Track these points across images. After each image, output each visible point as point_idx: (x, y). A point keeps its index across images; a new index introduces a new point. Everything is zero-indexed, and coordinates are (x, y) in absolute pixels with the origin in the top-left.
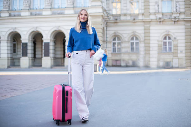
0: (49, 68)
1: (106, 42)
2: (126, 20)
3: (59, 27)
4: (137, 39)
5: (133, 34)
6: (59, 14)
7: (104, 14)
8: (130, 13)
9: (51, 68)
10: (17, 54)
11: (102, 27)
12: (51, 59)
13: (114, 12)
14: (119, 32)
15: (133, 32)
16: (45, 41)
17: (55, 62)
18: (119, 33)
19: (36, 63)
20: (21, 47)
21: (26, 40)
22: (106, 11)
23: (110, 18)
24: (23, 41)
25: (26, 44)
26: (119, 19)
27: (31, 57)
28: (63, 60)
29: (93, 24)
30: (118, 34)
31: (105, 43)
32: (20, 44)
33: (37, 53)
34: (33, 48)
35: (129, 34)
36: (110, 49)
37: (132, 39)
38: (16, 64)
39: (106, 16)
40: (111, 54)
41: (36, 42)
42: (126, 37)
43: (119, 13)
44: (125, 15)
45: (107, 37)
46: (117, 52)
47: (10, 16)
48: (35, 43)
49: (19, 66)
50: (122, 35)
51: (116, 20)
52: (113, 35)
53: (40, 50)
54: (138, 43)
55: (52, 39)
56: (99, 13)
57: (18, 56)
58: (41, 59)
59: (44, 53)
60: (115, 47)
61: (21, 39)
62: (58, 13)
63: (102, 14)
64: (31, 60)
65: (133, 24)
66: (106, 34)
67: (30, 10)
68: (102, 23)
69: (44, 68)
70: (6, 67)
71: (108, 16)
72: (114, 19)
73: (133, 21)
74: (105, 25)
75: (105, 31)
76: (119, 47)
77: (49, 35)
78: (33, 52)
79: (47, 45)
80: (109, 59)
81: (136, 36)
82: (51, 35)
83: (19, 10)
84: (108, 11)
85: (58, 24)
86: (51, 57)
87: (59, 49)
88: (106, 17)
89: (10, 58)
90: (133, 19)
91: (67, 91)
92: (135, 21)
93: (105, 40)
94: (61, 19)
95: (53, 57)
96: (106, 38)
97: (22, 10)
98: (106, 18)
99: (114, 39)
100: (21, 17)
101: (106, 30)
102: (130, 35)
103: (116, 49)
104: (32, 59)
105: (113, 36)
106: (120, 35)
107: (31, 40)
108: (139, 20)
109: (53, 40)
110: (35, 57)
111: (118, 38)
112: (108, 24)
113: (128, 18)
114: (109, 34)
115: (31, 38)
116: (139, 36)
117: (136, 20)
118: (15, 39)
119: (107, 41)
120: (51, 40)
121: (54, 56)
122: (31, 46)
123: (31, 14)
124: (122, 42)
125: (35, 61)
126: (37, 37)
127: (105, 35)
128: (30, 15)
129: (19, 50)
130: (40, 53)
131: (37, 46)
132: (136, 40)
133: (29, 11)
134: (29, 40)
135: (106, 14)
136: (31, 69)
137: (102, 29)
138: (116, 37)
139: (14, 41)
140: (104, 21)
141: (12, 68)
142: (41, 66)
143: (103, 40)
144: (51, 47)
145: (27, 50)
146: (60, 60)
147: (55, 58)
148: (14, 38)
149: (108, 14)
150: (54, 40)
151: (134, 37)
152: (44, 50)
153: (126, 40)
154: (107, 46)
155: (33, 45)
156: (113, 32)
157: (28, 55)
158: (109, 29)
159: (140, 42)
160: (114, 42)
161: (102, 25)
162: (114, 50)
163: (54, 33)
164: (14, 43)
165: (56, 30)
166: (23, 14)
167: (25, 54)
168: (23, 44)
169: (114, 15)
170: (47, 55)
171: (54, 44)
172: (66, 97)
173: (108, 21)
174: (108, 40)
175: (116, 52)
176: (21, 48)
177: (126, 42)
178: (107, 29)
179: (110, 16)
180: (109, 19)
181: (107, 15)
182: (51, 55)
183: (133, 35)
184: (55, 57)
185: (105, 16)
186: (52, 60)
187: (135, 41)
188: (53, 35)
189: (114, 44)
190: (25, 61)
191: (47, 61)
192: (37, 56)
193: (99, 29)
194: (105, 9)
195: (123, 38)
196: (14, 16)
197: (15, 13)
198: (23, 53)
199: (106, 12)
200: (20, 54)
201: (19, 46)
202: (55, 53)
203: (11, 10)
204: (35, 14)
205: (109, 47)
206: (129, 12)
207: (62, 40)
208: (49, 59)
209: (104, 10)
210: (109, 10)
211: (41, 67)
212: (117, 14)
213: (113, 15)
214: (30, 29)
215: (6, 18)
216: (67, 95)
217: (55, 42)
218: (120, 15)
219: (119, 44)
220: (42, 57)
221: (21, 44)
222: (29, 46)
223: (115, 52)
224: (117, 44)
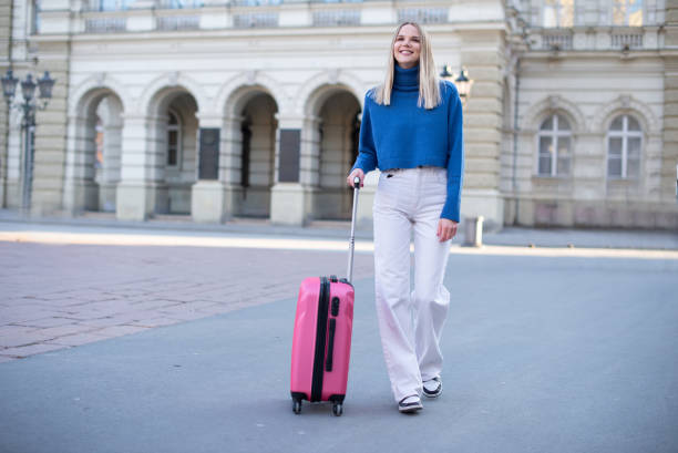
0: (295, 226)
1: (515, 136)
2: (595, 51)
3: (339, 71)
4: (634, 124)
5: (619, 105)
6: (340, 23)
7: (509, 24)
8: (609, 24)
9: (305, 224)
10: (181, 170)
11: (499, 75)
12: (306, 192)
13: (549, 20)
14: (565, 95)
15: (620, 99)
16: (283, 125)
17: (318, 204)
18: (565, 101)
19: (249, 204)
20: (198, 144)
21: (215, 117)
22: (516, 13)
23: (533, 42)
24: (204, 123)
25: (215, 133)
26: (565, 48)
27: (233, 183)
28: (348, 197)
29: (469, 65)
30: (561, 105)
31: (511, 136)
32: (195, 134)
33: (253, 167)
34: (239, 149)
35: (602, 104)
36: (527, 161)
37: (617, 124)
38: (175, 206)
39: (518, 35)
40: (534, 179)
41: (252, 128)
42: (590, 118)
43: (567, 22)
44: (591, 31)
45: (520, 113)
46: (554, 173)
47: (161, 27)
48: (246, 131)
49: (188, 213)
50: (579, 111)
51: (557, 49)
52: (542, 107)
53: (266, 155)
54: (637, 140)
55: (312, 117)
56: (491, 22)
57: (185, 178)
58: (268, 189)
59: (280, 169)
60: (545, 155)
61: (198, 115)
62: (337, 19)
63: (502, 26)
64: (230, 194)
65: (621, 65)
66: (517, 103)
67: (233, 9)
68: (502, 62)
69: (277, 225)
70: (140, 215)
71: (524, 36)
72: (548, 45)
73: (622, 56)
74: (511, 69)
75: (513, 93)
76: (564, 153)
77: (301, 103)
78: (238, 162)
79: (293, 137)
80: (524, 200)
81: (633, 114)
82: (308, 101)
83: (194, 6)
84: (525, 17)
85: (333, 62)
86: (304, 185)
87: (337, 156)
88: (517, 39)
89: (154, 185)
90: (619, 48)
92: (631, 55)
93: (512, 125)
94: (345, 42)
95: (312, 185)
96: (516, 117)
97: (203, 6)
98: (517, 44)
99: (546, 125)
100: (198, 34)
101: (517, 89)
102: (607, 110)
103: (550, 160)
104: (234, 191)
105: (542, 112)
106: (567, 107)
107: (235, 120)
108: (644, 51)
109: (314, 122)
110: (244, 182)
111: (561, 119)
112: (524, 64)
113: (604, 43)
114: (527, 103)
115: (235, 113)
116: (643, 116)
117: (634, 51)
118: (176, 114)
119: (517, 128)
120: (306, 121)
121: (316, 182)
122: (234, 141)
123: (238, 24)
124: (576, 137)
125: (245, 197)
126: (256, 109)
127: (513, 107)
128: (231, 24)
129: (187, 154)
130: (265, 167)
131: (255, 143)
132: (630, 128)
133: (229, 12)
134: (225, 118)
135: (518, 25)
136: (229, 225)
137: (499, 83)
138: (554, 115)
139: (173, 121)
140: (508, 52)
141: (163, 220)
142: (267, 216)
143: (504, 127)
144: (307, 148)
145: (217, 154)
146: (337, 197)
147: (320, 190)
148: (172, 111)
149: (524, 28)
150: (320, 120)
151: (624, 116)
152: (281, 156)
153: (593, 127)
154: (515, 148)
155: (239, 136)
156: (543, 95)
157: (221, 173)
158: (526, 83)
159: (647, 137)
160: (545, 133)
161: (500, 67)
162: (544, 165)
163: (319, 94)
164: (173, 128)
165: (326, 85)
166: (207, 21)
167: (209, 170)
168: (205, 132)
169: (552, 29)
170: (290, 175)
171: (317, 135)
173: (523, 52)
174: (523, 124)
175: (550, 171)
176: (194, 147)
177: (589, 135)
178: (518, 83)
179: (533, 33)
180: (528, 45)
181: (520, 30)
182: (307, 177)
183: (618, 110)
184: (319, 186)
185: (513, 35)
186: (310, 197)
187: (625, 133)
188: (317, 103)
189: (545, 142)
190: (210, 197)
191: (289, 200)
192: (254, 179)
193: (491, 85)
194: (513, 8)
195: (579, 121)
196: (176, 28)
197: (179, 19)
198: (201, 167)
199: (520, 21)
200: (193, 171)
201: (188, 141)
202: (319, 172)
203: (165, 7)
204: (251, 21)
205: (523, 155)
206: (605, 21)
207: (349, 121)
208: (295, 192)
209: (510, 11)
210: (529, 13)
211: (267, 221)
212: (558, 28)
213: (546, 34)
214: (232, 80)
215: (146, 36)
217: (322, 130)
218: (571, 33)
219: (564, 142)
220: (271, 185)
221: (198, 133)
222: (226, 141)
223: (546, 175)
224: (555, 141)
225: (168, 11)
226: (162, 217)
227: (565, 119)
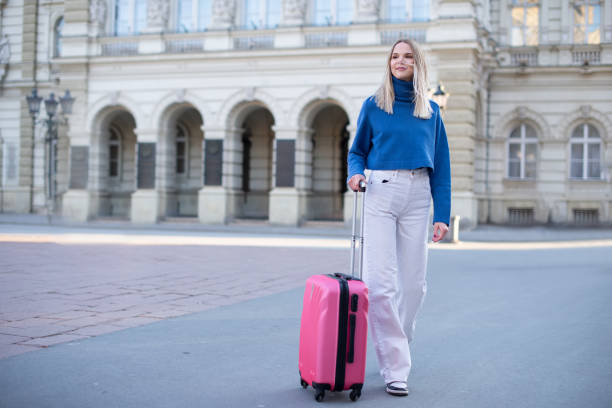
0: (291, 226)
1: (488, 143)
2: (558, 66)
3: (329, 87)
4: (594, 132)
5: (580, 114)
6: (329, 45)
7: (481, 44)
8: (570, 42)
9: (300, 224)
10: (189, 177)
11: (472, 89)
12: (300, 196)
13: (516, 39)
14: (532, 106)
15: (581, 109)
16: (280, 136)
17: (311, 206)
18: (532, 112)
19: (250, 207)
20: (203, 154)
21: (218, 130)
22: (486, 34)
23: (503, 59)
24: (208, 135)
25: (218, 144)
26: (531, 64)
27: (235, 189)
28: (338, 200)
29: (445, 80)
30: (528, 115)
31: (484, 144)
32: (200, 146)
33: (253, 174)
34: (240, 158)
35: (565, 114)
36: (499, 166)
37: (578, 132)
38: (183, 210)
39: (488, 53)
40: (504, 182)
41: (251, 139)
42: (555, 126)
43: (533, 41)
44: (554, 48)
45: (491, 123)
46: (522, 176)
47: (169, 50)
48: (246, 141)
49: (195, 216)
50: (543, 119)
51: (524, 65)
52: (511, 117)
53: (264, 163)
54: (597, 146)
55: (305, 129)
56: (465, 41)
57: (192, 185)
58: (266, 193)
59: (277, 175)
60: (515, 160)
61: (203, 128)
62: (326, 40)
63: (475, 45)
64: (232, 198)
65: (581, 79)
66: (488, 114)
67: (233, 33)
68: (475, 77)
69: (275, 225)
70: (152, 217)
71: (494, 54)
72: (516, 62)
73: (582, 71)
74: (483, 83)
75: (485, 105)
76: (531, 158)
77: (295, 116)
78: (240, 170)
79: (288, 147)
80: (496, 200)
81: (591, 122)
82: (301, 115)
83: (199, 31)
84: (495, 37)
85: (324, 79)
86: (299, 190)
87: (328, 163)
88: (487, 57)
90: (580, 63)
91: (355, 297)
92: (590, 70)
93: (485, 134)
94: (334, 61)
95: (306, 190)
96: (488, 126)
97: (206, 30)
98: (488, 61)
99: (515, 133)
100: (202, 56)
101: (489, 102)
102: (570, 119)
103: (519, 164)
104: (236, 195)
105: (511, 122)
106: (533, 117)
107: (236, 132)
108: (601, 66)
109: (307, 133)
110: (245, 187)
111: (528, 128)
112: (495, 79)
113: (566, 59)
114: (498, 114)
115: (237, 126)
116: (602, 124)
117: (594, 66)
118: (184, 129)
119: (489, 136)
120: (300, 132)
121: (309, 187)
122: (236, 151)
123: (238, 46)
124: (542, 143)
125: (246, 201)
126: (254, 122)
127: (485, 118)
128: (232, 47)
129: (194, 163)
130: (264, 174)
131: (254, 152)
132: (590, 136)
133: (230, 35)
134: (228, 131)
135: (489, 44)
136: (232, 226)
137: (472, 96)
138: (522, 124)
139: (181, 134)
140: (480, 69)
141: (173, 223)
142: (265, 218)
143: (477, 135)
144: (301, 157)
145: (220, 163)
146: (328, 200)
147: (313, 194)
148: (181, 125)
149: (494, 48)
150: (312, 131)
151: (586, 125)
152: (277, 163)
153: (557, 134)
154: (488, 154)
155: (240, 146)
156: (512, 107)
157: (224, 179)
158: (496, 96)
159: (606, 143)
160: (514, 140)
161: (473, 82)
162: (514, 169)
163: (313, 107)
164: (181, 139)
165: (317, 100)
166: (211, 44)
167: (214, 177)
168: (210, 143)
169: (517, 48)
170: (286, 180)
171: (310, 145)
172: (350, 312)
173: (493, 68)
174: (494, 133)
175: (519, 175)
176: (200, 157)
177: (554, 142)
178: (489, 96)
179: (504, 51)
180: (498, 62)
181: (491, 49)
182: (301, 182)
183: (579, 119)
184: (312, 190)
185: (484, 54)
186: (304, 200)
187: (586, 140)
188: (309, 117)
189: (514, 148)
190: (214, 201)
191: (285, 203)
192: (253, 185)
193: (465, 98)
194: (484, 29)
195: (545, 129)
196: (182, 51)
197: (185, 42)
198: (207, 175)
199: (490, 41)
200: (199, 178)
201: (194, 151)
202: (312, 177)
203: (173, 32)
204: (249, 44)
205: (494, 160)
206: (567, 39)
207: (338, 132)
208: (289, 195)
209: (482, 32)
210: (498, 33)
211: (266, 222)
212: (524, 46)
213: (512, 51)
214: (233, 96)
215: (156, 58)
216: (355, 308)
217: (314, 140)
218: (536, 50)
219: (531, 148)
220: (269, 190)
221: (203, 144)
222: (228, 151)
223: (515, 178)
224: (523, 148)
225: (175, 35)
226: (173, 219)
227: (532, 128)
